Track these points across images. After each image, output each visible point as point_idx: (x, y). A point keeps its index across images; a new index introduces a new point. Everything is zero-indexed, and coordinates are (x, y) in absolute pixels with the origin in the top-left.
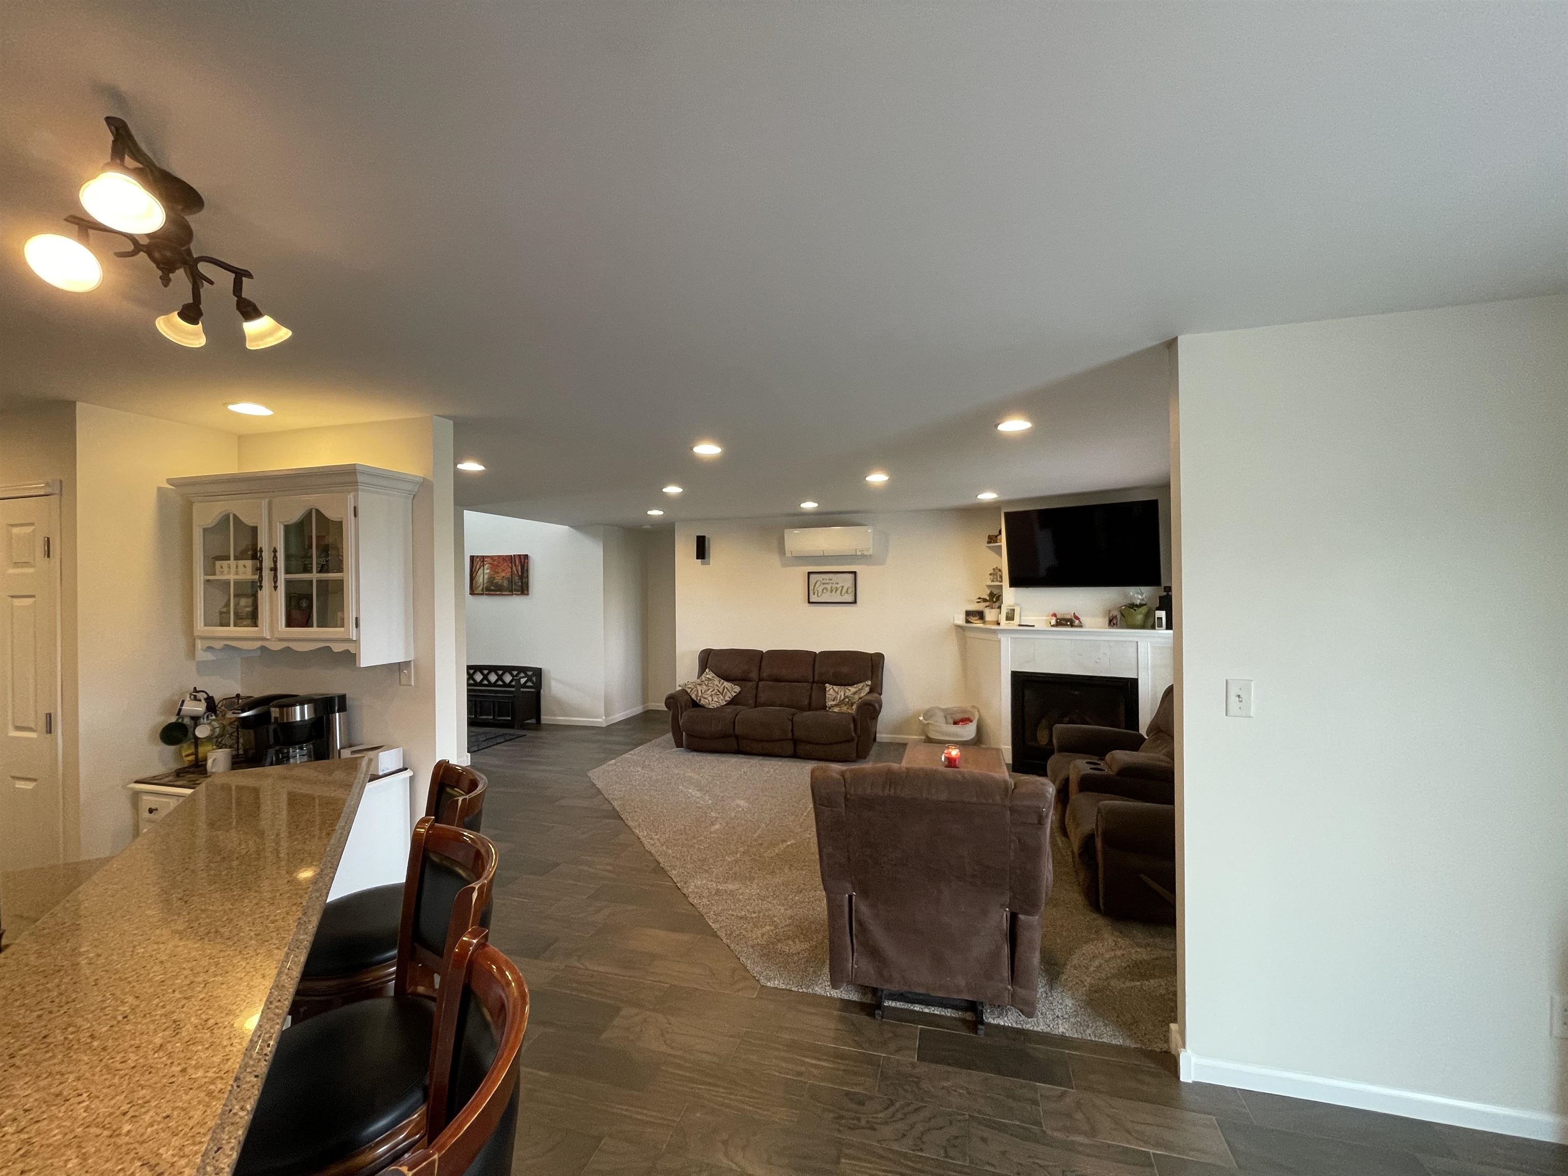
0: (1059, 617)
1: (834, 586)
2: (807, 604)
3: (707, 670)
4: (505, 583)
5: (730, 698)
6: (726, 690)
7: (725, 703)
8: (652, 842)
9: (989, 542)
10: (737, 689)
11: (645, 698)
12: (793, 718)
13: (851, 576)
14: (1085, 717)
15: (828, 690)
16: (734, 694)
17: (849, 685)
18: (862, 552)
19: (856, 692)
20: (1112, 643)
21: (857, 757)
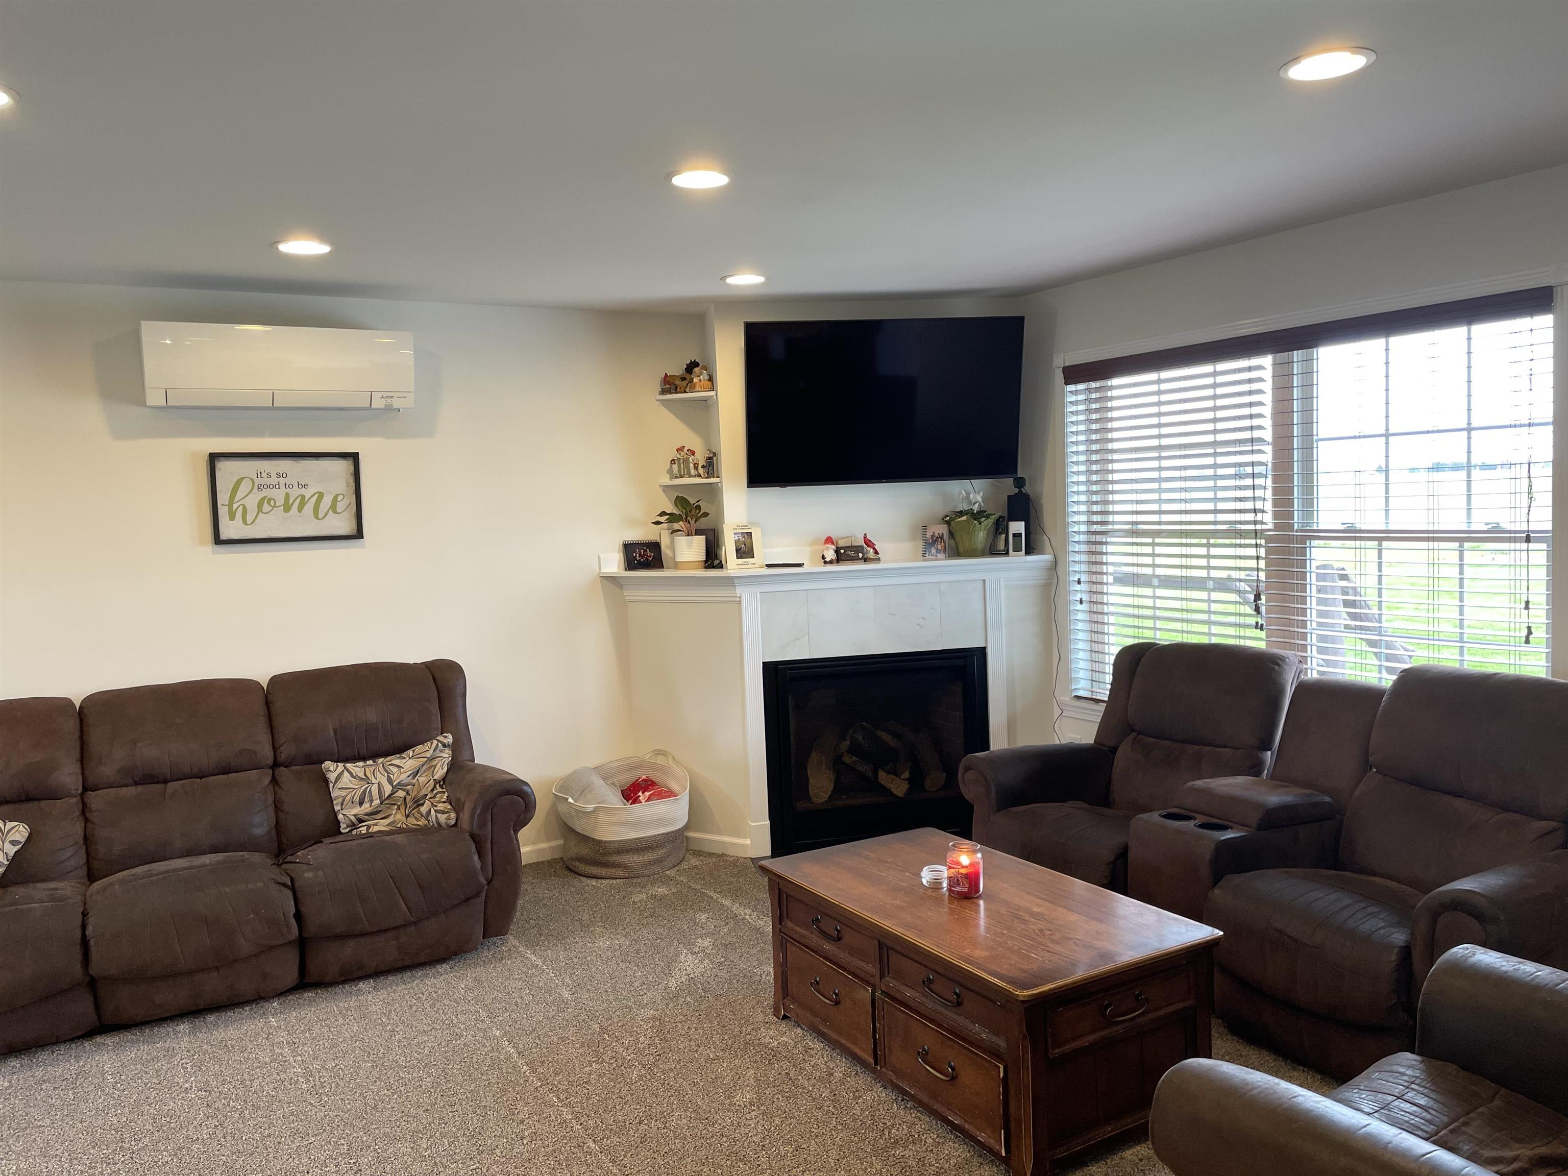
0: (842, 543)
1: (295, 492)
2: (209, 548)
9: (664, 392)
10: (14, 830)
12: (292, 880)
13: (344, 466)
14: (880, 733)
15: (336, 781)
16: (12, 850)
17: (386, 754)
18: (389, 400)
19: (418, 771)
20: (944, 587)
21: (485, 935)
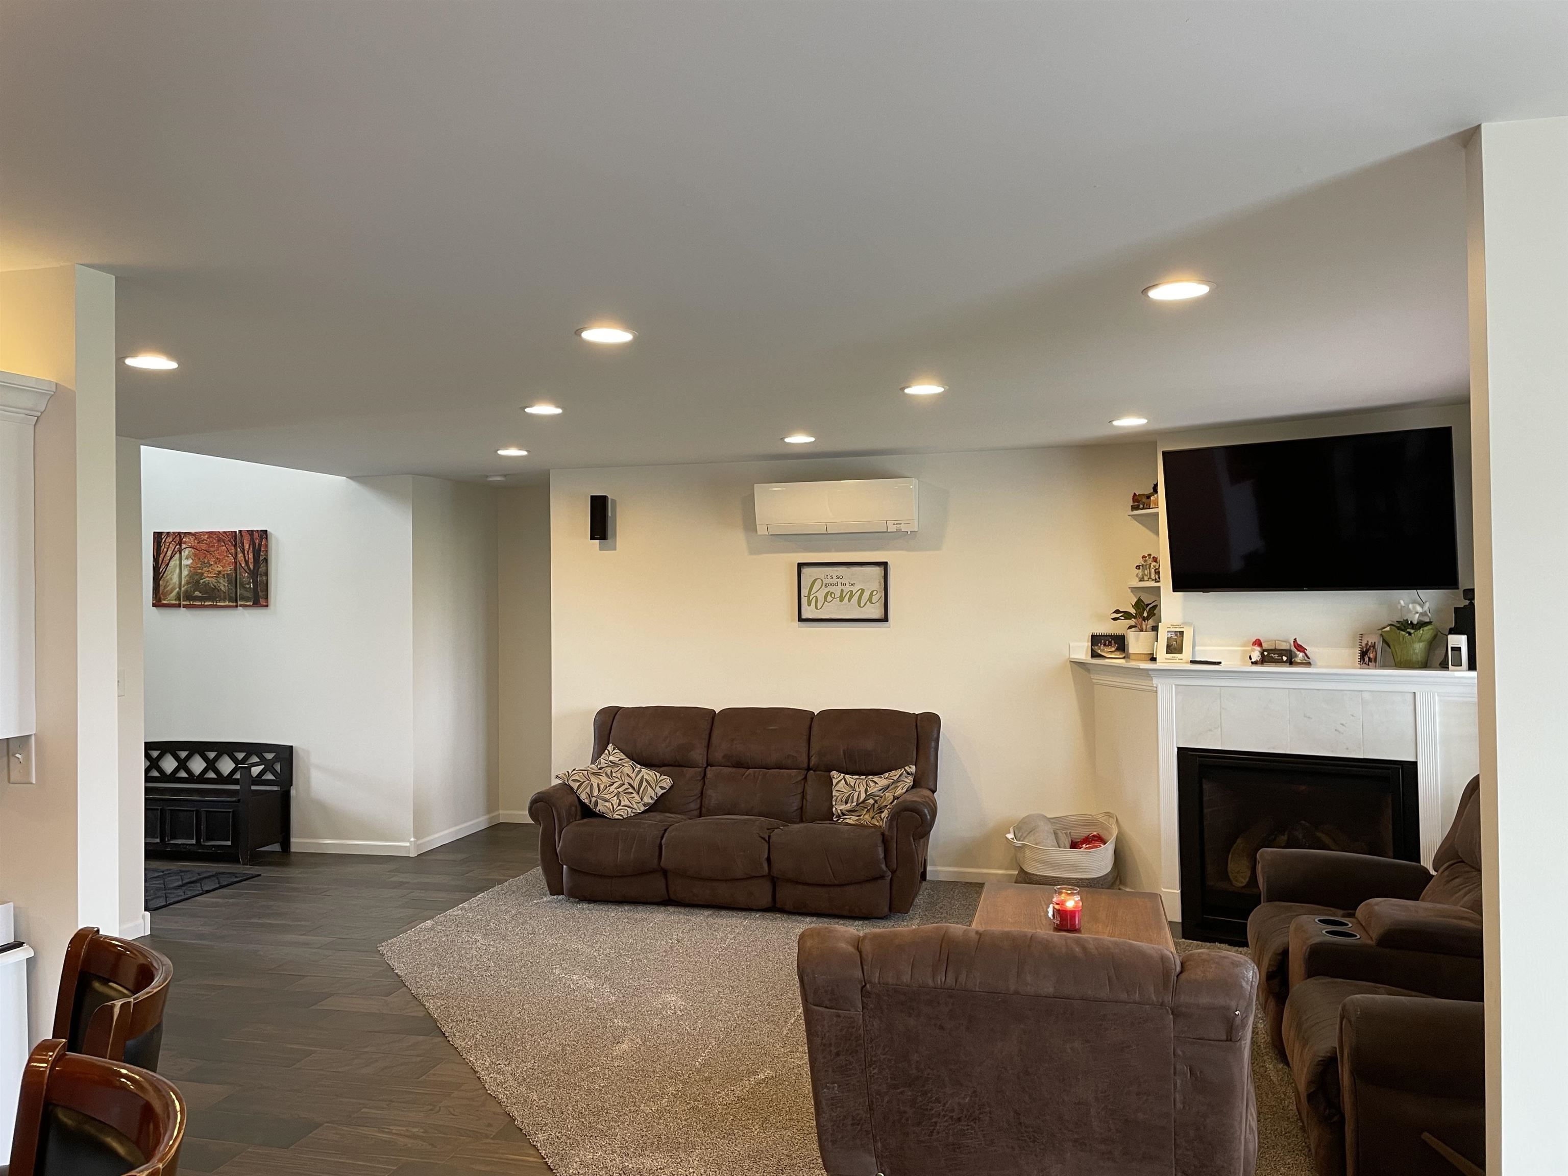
1: (847, 588)
3: (610, 747)
4: (223, 585)
5: (652, 798)
6: (645, 784)
7: (643, 809)
8: (501, 1078)
9: (1134, 508)
10: (667, 782)
11: (492, 799)
12: (769, 837)
13: (878, 571)
14: (1319, 834)
15: (836, 784)
16: (660, 792)
17: (874, 774)
18: (898, 526)
19: (888, 787)
20: (1366, 696)
21: (890, 910)
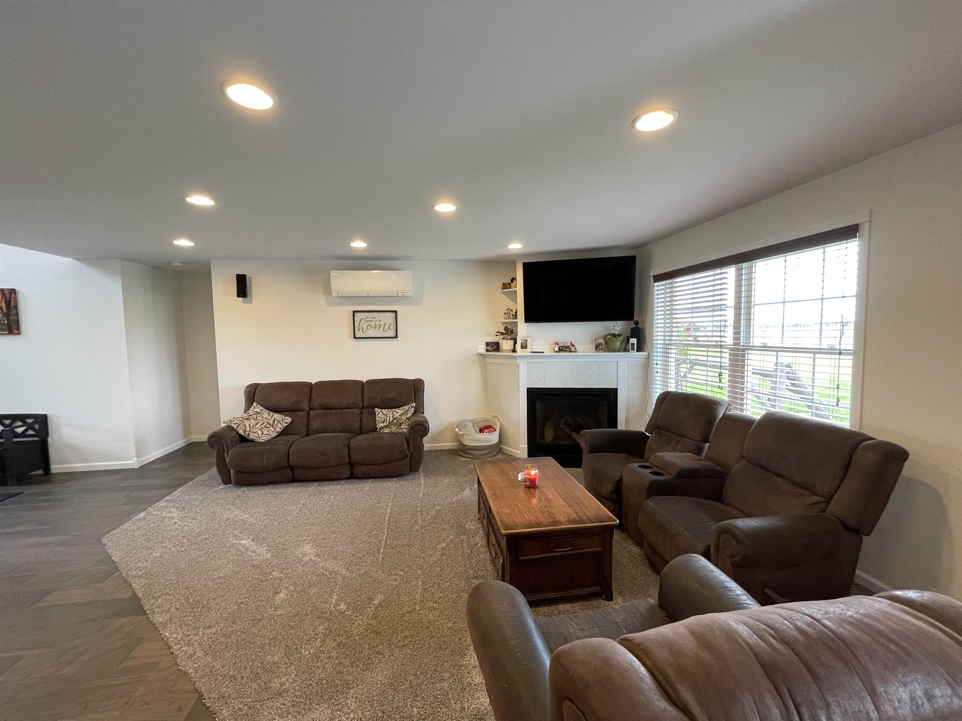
0: (561, 345)
1: (378, 323)
2: (352, 340)
3: (255, 404)
5: (281, 428)
6: (276, 422)
7: (276, 434)
9: (503, 289)
10: (288, 420)
11: (187, 431)
12: (349, 444)
13: (392, 315)
14: (577, 418)
15: (378, 414)
16: (285, 425)
17: (395, 408)
18: (403, 293)
19: (403, 414)
20: (600, 363)
21: (410, 471)
